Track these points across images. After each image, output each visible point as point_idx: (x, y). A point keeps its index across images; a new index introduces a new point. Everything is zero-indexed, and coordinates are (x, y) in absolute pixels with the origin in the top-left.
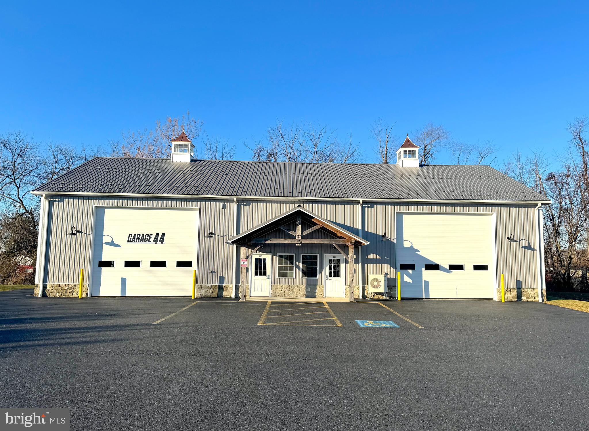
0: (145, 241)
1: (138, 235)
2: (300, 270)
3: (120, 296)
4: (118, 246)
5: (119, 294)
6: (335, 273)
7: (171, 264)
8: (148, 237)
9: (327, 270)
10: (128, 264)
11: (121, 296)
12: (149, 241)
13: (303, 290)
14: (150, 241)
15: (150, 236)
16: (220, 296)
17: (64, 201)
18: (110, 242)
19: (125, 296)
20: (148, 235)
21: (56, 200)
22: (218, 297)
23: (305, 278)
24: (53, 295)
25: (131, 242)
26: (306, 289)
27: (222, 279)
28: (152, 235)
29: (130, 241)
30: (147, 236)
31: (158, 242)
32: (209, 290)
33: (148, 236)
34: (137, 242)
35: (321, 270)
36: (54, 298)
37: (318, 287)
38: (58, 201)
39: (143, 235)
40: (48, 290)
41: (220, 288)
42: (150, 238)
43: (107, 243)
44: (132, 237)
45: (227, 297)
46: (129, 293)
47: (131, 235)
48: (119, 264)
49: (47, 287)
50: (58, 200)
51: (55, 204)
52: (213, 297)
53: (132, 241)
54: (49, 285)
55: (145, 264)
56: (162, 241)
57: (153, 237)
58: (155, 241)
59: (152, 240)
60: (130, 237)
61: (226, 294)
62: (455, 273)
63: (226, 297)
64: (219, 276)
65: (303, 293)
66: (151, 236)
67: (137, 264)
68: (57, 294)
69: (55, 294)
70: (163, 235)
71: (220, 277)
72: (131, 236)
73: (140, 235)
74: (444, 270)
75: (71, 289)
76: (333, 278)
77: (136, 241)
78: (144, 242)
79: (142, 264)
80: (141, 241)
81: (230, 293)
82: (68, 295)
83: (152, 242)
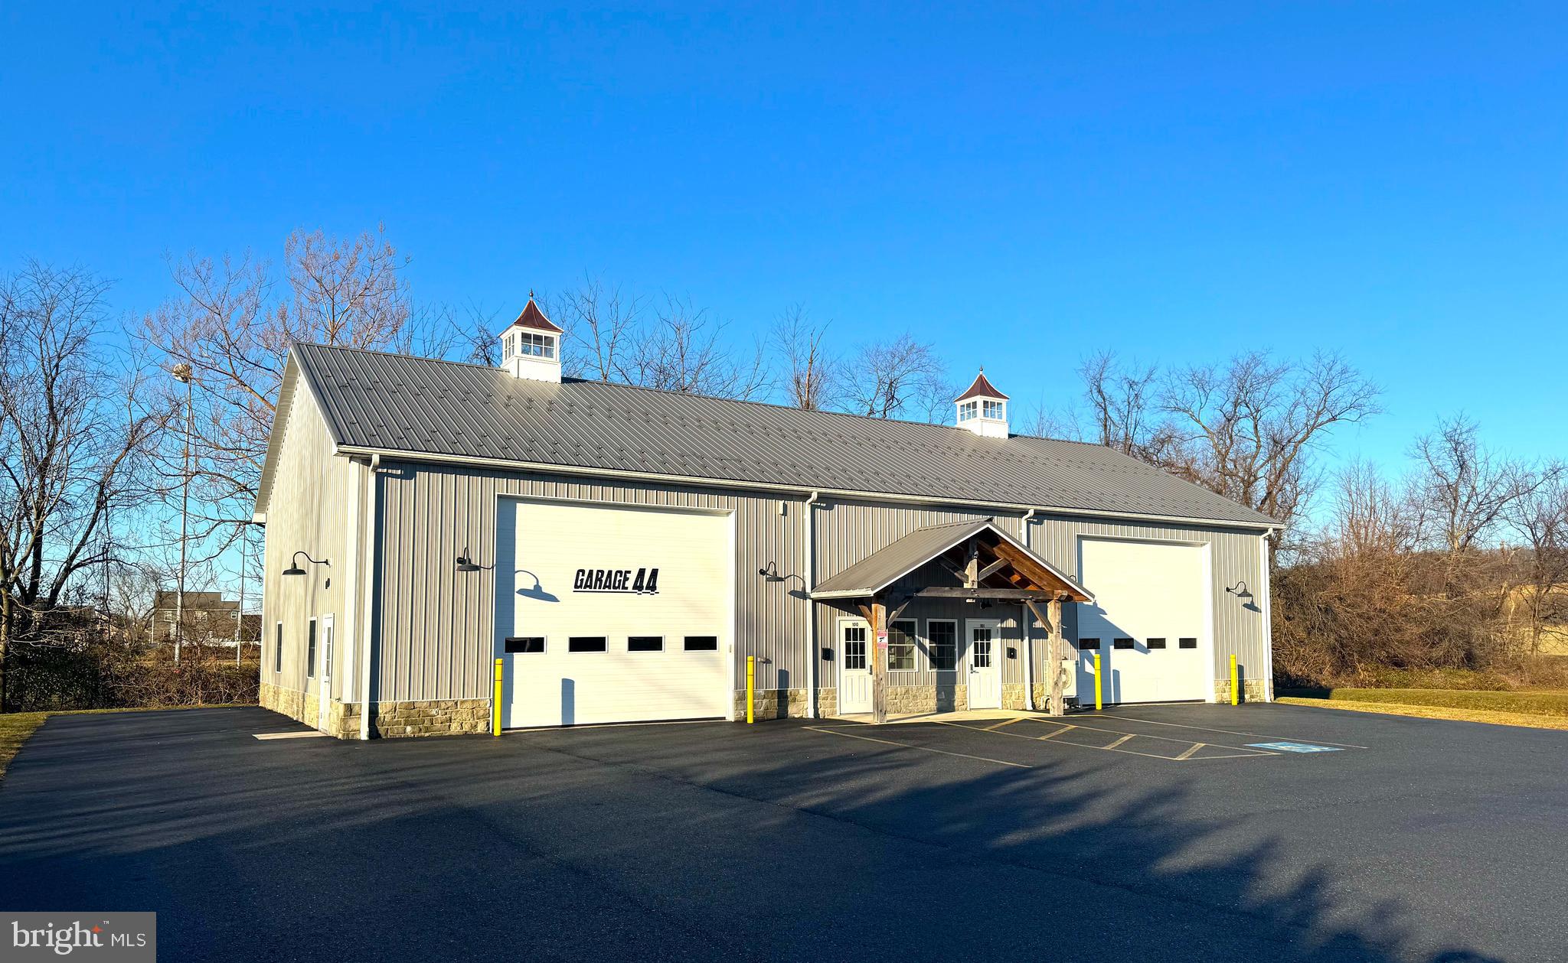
0: (614, 587)
1: (598, 571)
2: (926, 655)
3: (561, 724)
4: (552, 598)
5: (557, 721)
6: (982, 661)
7: (674, 643)
8: (622, 579)
9: (970, 653)
10: (579, 645)
11: (562, 726)
12: (623, 588)
13: (932, 696)
14: (627, 588)
15: (625, 575)
16: (782, 715)
17: (416, 477)
18: (532, 588)
19: (574, 725)
20: (621, 572)
21: (394, 472)
22: (778, 718)
23: (935, 670)
24: (395, 731)
25: (583, 590)
26: (937, 694)
27: (784, 676)
28: (629, 572)
29: (581, 586)
30: (619, 574)
31: (644, 590)
32: (760, 703)
33: (621, 576)
34: (597, 590)
35: (962, 653)
36: (400, 740)
37: (957, 689)
38: (400, 477)
39: (610, 572)
40: (382, 719)
41: (783, 697)
42: (626, 579)
43: (524, 592)
44: (585, 578)
45: (796, 716)
46: (581, 718)
47: (583, 571)
48: (556, 645)
49: (380, 711)
50: (399, 472)
51: (393, 485)
52: (770, 717)
53: (586, 586)
54: (384, 706)
55: (618, 644)
56: (652, 588)
57: (632, 577)
58: (638, 587)
59: (630, 584)
60: (580, 577)
61: (793, 711)
62: (1155, 652)
63: (794, 717)
64: (779, 670)
65: (932, 703)
66: (628, 575)
67: (596, 644)
68: (409, 729)
69: (401, 730)
70: (655, 573)
71: (781, 671)
72: (583, 575)
73: (602, 572)
74: (1141, 649)
75: (446, 714)
76: (979, 669)
77: (595, 588)
78: (612, 590)
79: (609, 644)
80: (605, 587)
81: (802, 708)
82: (438, 728)
83: (630, 589)
